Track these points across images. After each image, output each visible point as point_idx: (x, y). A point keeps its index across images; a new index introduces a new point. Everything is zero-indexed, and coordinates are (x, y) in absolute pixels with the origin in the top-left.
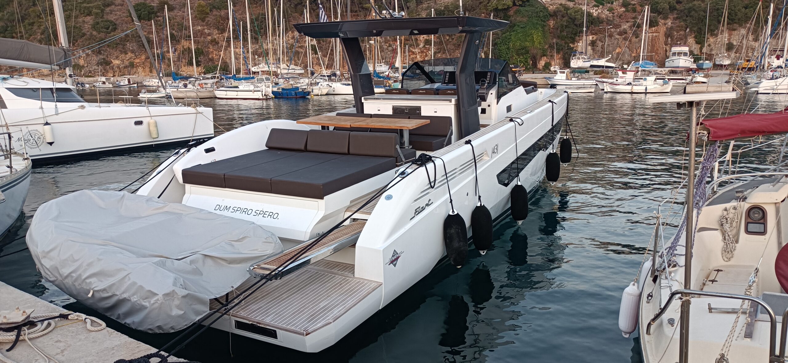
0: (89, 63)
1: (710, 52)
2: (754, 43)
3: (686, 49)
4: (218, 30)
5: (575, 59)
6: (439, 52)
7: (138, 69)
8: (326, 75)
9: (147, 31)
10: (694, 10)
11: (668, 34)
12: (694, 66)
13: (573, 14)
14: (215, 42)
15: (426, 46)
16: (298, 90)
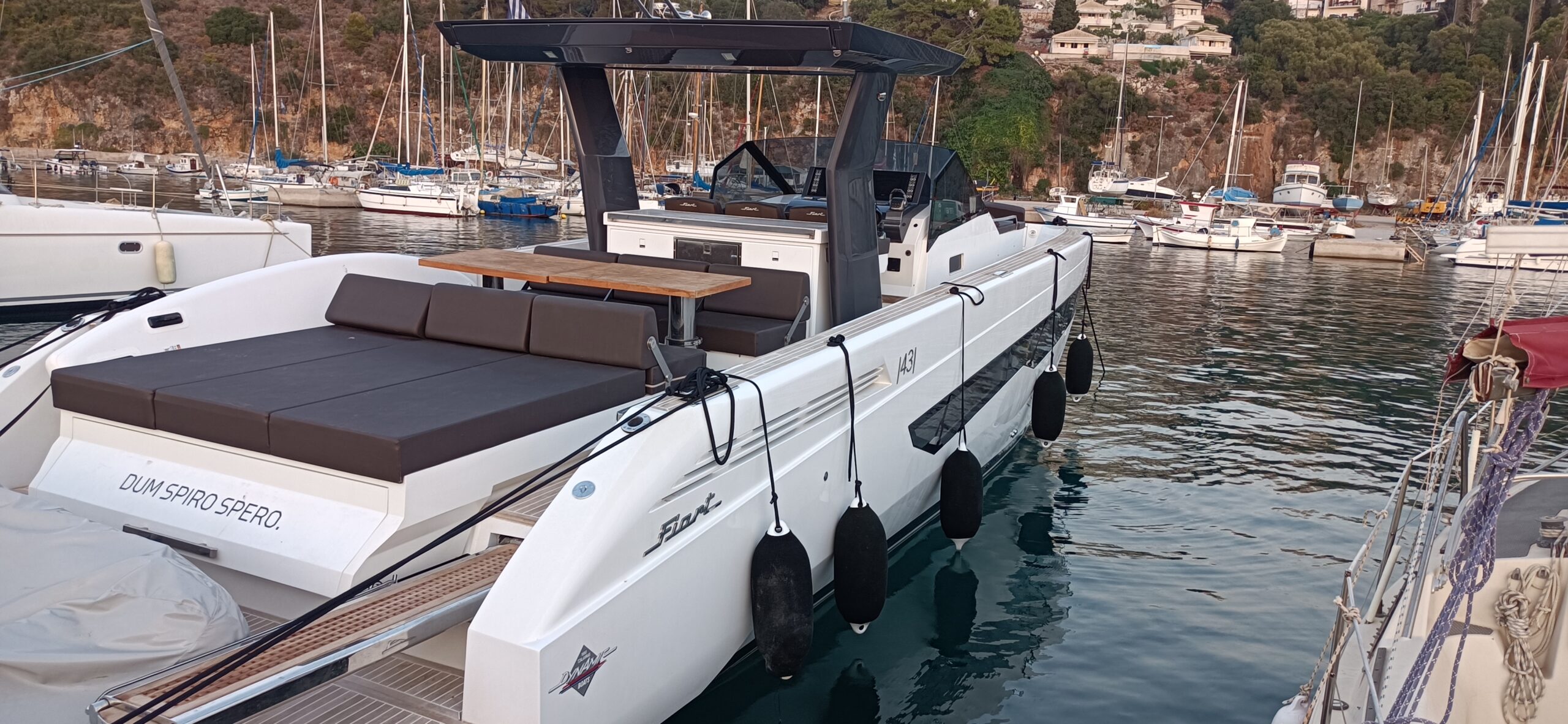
0: (114, 123)
1: (1359, 178)
2: (1442, 166)
3: (1314, 170)
4: (389, 73)
5: (1098, 175)
7: (217, 142)
9: (242, 66)
10: (1331, 95)
11: (1279, 141)
12: (1329, 204)
13: (1098, 88)
14: (379, 97)
15: (807, 133)
16: (535, 201)
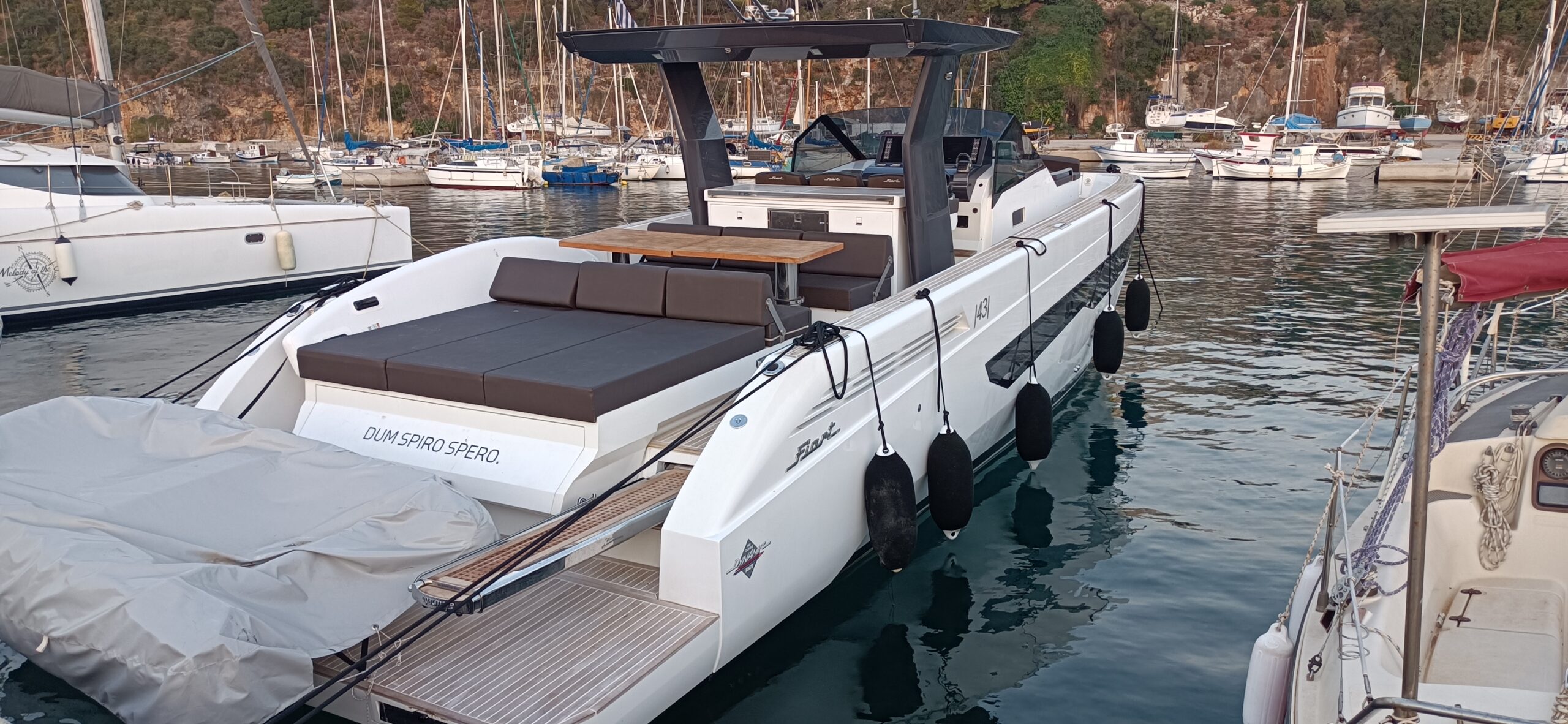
0: (183, 114)
1: (1428, 96)
2: (1516, 78)
3: (1379, 91)
4: (441, 49)
5: (1155, 109)
6: (882, 95)
7: (281, 127)
8: (653, 139)
9: (300, 50)
10: (1396, 11)
11: (1343, 61)
12: (1396, 125)
13: (1152, 19)
14: (435, 74)
15: (857, 83)
16: (596, 169)
